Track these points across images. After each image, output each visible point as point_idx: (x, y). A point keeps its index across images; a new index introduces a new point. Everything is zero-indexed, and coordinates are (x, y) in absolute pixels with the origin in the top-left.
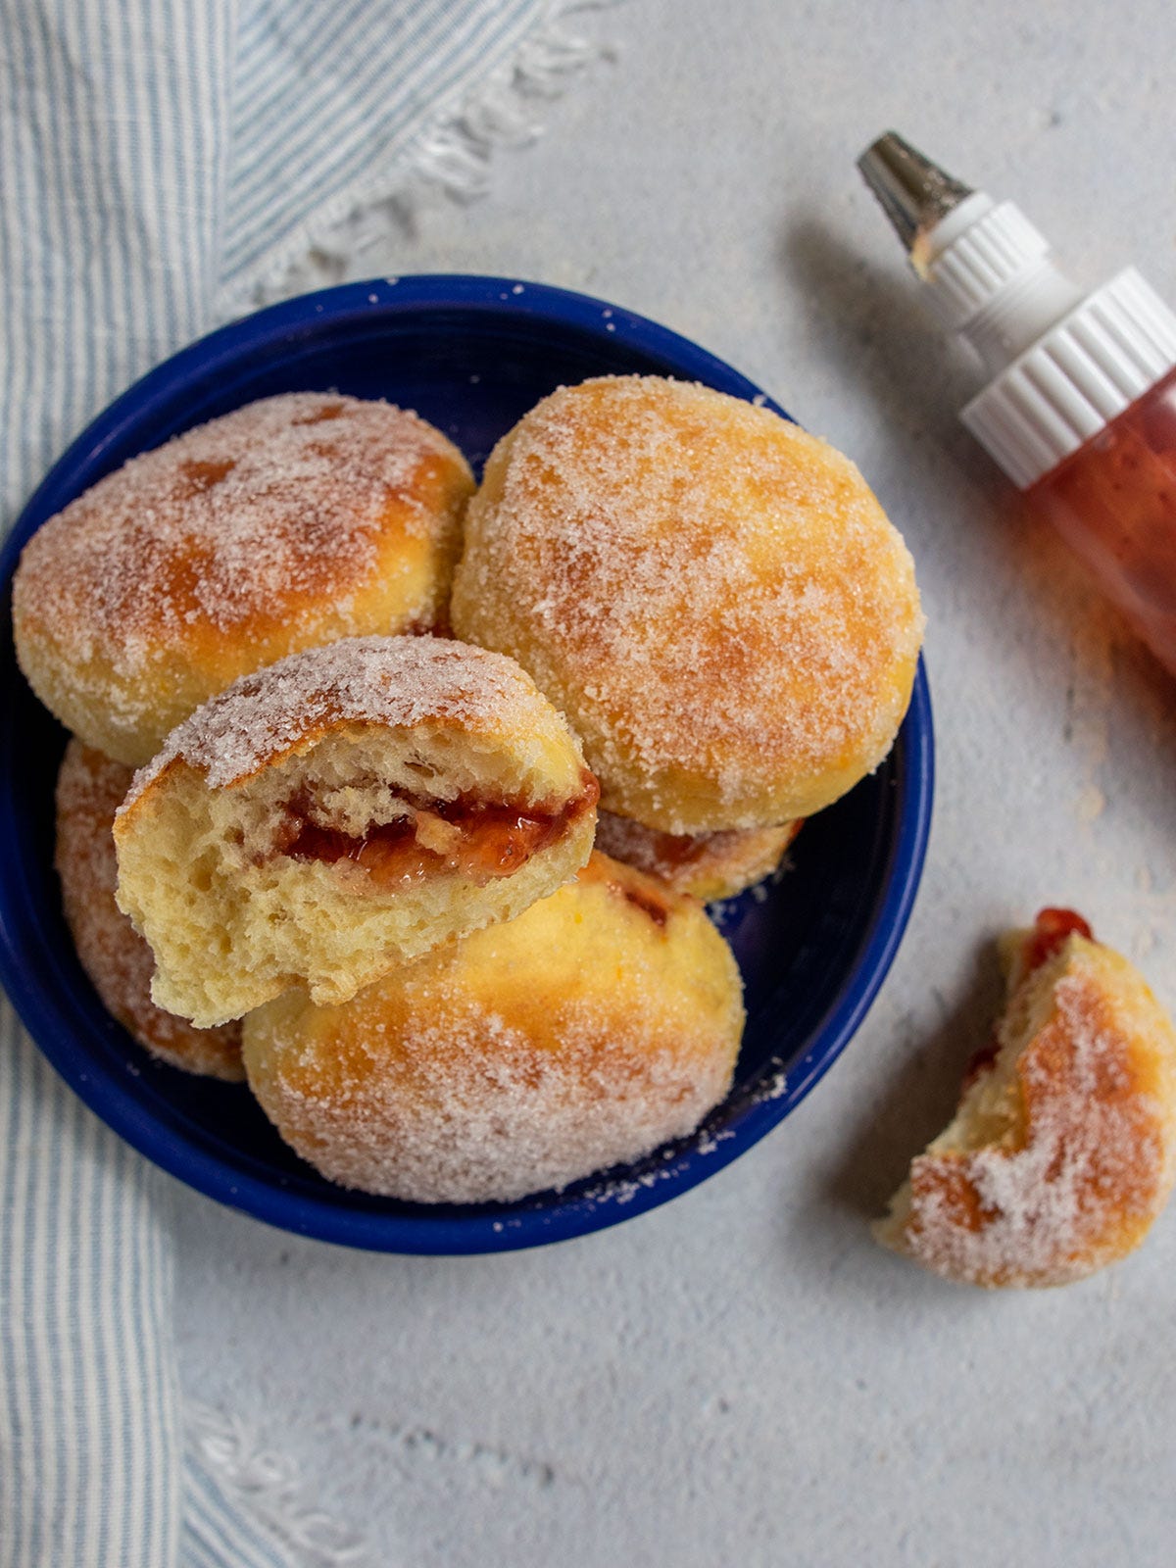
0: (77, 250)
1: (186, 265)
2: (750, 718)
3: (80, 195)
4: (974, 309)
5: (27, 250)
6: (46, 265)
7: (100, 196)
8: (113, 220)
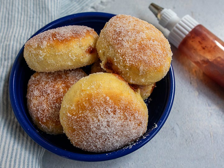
0: (38, 13)
1: (54, 15)
2: (145, 58)
3: (39, 6)
4: (167, 22)
5: (30, 13)
6: (33, 15)
7: (42, 5)
8: (44, 9)
